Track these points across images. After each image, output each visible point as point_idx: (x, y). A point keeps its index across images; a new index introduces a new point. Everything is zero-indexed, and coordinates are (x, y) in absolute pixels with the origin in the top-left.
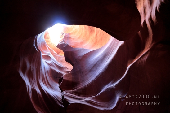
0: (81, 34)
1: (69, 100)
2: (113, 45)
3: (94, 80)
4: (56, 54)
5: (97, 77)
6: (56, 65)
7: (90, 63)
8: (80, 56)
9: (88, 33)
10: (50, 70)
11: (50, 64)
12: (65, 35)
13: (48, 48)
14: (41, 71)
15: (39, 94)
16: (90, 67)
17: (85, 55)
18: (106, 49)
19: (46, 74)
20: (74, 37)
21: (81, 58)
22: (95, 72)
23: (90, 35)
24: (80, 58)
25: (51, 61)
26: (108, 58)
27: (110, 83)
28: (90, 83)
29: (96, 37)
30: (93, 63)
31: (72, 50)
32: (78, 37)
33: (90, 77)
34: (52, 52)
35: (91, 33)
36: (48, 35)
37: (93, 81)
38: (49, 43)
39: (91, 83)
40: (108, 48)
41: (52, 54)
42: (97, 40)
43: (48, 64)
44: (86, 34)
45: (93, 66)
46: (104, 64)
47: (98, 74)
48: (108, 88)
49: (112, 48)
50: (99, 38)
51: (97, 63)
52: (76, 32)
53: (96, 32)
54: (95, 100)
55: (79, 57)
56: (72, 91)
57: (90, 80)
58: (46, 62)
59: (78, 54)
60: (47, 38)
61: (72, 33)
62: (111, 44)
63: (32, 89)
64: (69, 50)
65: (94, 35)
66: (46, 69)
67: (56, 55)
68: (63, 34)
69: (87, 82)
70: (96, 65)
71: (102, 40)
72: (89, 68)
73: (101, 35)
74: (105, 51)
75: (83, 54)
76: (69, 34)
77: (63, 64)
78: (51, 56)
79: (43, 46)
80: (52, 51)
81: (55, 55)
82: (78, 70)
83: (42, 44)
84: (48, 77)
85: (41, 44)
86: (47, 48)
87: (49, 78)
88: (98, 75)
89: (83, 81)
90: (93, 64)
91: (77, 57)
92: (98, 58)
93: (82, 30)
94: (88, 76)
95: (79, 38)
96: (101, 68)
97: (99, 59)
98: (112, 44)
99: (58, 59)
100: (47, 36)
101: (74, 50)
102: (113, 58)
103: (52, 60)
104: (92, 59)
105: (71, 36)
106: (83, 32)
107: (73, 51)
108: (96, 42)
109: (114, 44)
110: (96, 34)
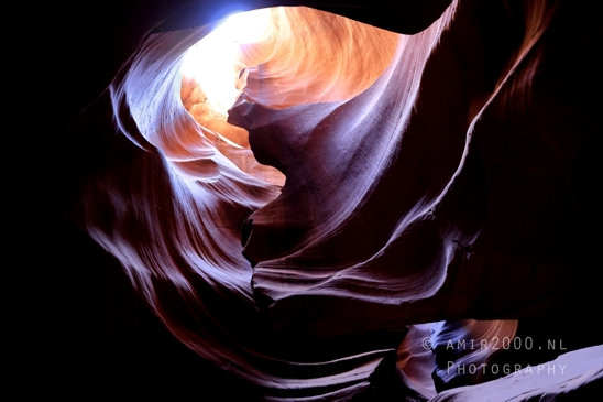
0: (302, 56)
1: (270, 291)
2: (410, 63)
3: (359, 205)
4: (235, 148)
5: (368, 192)
6: (238, 184)
7: (341, 148)
8: (303, 135)
9: (326, 44)
10: (217, 205)
11: (217, 184)
12: (250, 73)
13: (205, 132)
14: (178, 215)
15: (182, 289)
16: (344, 164)
17: (319, 125)
18: (388, 85)
19: (205, 221)
20: (283, 74)
21: (308, 138)
22: (359, 176)
23: (334, 53)
24: (306, 140)
25: (219, 177)
26: (397, 117)
27: (419, 203)
28: (346, 220)
29: (358, 52)
31: (274, 119)
32: (296, 68)
33: (348, 197)
34: (220, 143)
36: (196, 90)
37: (356, 210)
38: (206, 118)
39: (350, 217)
40: (395, 78)
41: (222, 150)
42: (362, 60)
43: (209, 187)
44: (321, 51)
45: (350, 156)
47: (372, 181)
48: (410, 225)
49: (406, 74)
50: (367, 54)
51: (362, 144)
52: (285, 52)
54: (369, 276)
55: (300, 138)
56: (283, 259)
57: (347, 210)
58: (200, 183)
59: (296, 128)
60: (197, 102)
61: (273, 61)
62: (403, 59)
63: (152, 277)
64: (265, 122)
65: (349, 45)
66: (200, 206)
67: (237, 152)
68: (243, 72)
69: (336, 217)
70: (360, 150)
71: (379, 57)
72: (338, 167)
73: (371, 40)
74: (385, 91)
75: (312, 122)
76: (264, 67)
77: (266, 177)
78: (219, 158)
79: (182, 130)
80: (222, 140)
81: (232, 151)
82: (304, 182)
83: (180, 124)
84: (213, 232)
85: (176, 125)
86: (199, 137)
87: (221, 232)
88: (373, 185)
89: (325, 217)
90: (350, 151)
91: (295, 139)
92: (363, 124)
93: (304, 38)
94: (339, 196)
95: (300, 72)
96: (379, 157)
97: (368, 126)
98: (407, 59)
99: (247, 162)
100: (195, 95)
101: (279, 118)
102: (413, 109)
103: (222, 173)
104: (347, 134)
105: (272, 72)
106: (310, 45)
107: (278, 122)
108: (362, 67)
109: (412, 55)
110: (356, 41)
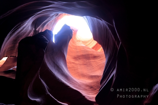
30: (60, 64)
35: (74, 58)
46: (61, 77)
53: (75, 62)
